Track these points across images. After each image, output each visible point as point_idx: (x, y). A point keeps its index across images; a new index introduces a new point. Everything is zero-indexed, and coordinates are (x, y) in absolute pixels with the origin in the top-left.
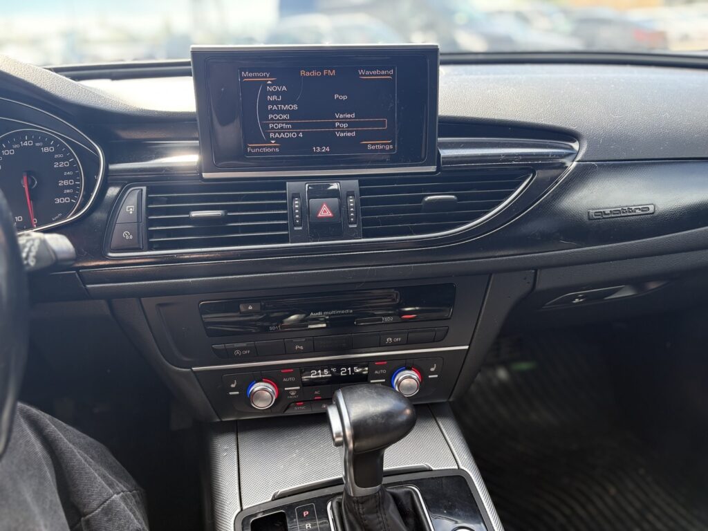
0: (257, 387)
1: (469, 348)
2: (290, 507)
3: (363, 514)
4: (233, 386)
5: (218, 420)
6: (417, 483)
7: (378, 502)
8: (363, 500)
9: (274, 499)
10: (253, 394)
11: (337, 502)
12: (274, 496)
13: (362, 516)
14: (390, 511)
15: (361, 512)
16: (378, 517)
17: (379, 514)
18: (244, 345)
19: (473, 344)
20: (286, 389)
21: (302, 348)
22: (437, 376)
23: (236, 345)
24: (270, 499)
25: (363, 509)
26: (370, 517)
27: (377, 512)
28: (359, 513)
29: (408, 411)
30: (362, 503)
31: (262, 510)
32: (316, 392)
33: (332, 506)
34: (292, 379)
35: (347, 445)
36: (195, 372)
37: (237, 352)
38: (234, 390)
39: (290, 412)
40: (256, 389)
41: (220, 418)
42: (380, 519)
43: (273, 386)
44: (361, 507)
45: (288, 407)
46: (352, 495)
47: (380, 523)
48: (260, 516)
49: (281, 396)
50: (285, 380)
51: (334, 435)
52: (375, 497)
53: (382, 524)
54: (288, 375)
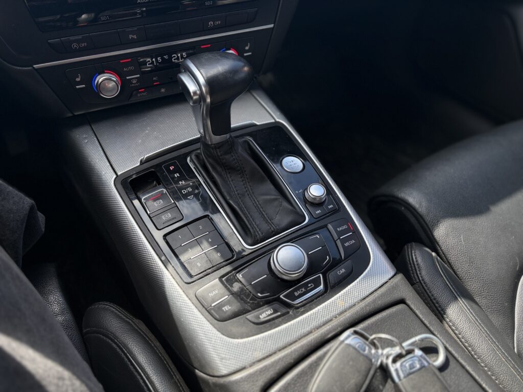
0: (100, 79)
1: (274, 26)
2: (158, 166)
3: (221, 156)
4: (78, 79)
5: (70, 115)
6: (250, 134)
7: (229, 146)
8: (219, 146)
9: (142, 163)
10: (99, 85)
11: (195, 155)
12: (141, 161)
13: (221, 157)
14: (240, 150)
15: (219, 154)
16: (232, 156)
17: (232, 154)
18: (80, 37)
19: (276, 23)
20: (128, 78)
21: (135, 37)
22: (250, 53)
23: (72, 38)
24: (139, 164)
25: (220, 152)
26: (227, 157)
27: (231, 153)
28: (218, 155)
29: (246, 69)
30: (219, 148)
31: (135, 173)
32: (154, 79)
33: (191, 158)
34: (132, 68)
35: (205, 100)
36: (36, 70)
37: (75, 45)
38: (79, 83)
39: (133, 100)
40: (100, 81)
41: (72, 113)
42: (234, 157)
43: (116, 76)
44: (218, 151)
45: (131, 96)
46: (210, 143)
47: (234, 159)
48: (134, 177)
49: (124, 84)
50: (125, 69)
51: (192, 94)
52: (228, 142)
53: (236, 161)
54: (127, 65)
